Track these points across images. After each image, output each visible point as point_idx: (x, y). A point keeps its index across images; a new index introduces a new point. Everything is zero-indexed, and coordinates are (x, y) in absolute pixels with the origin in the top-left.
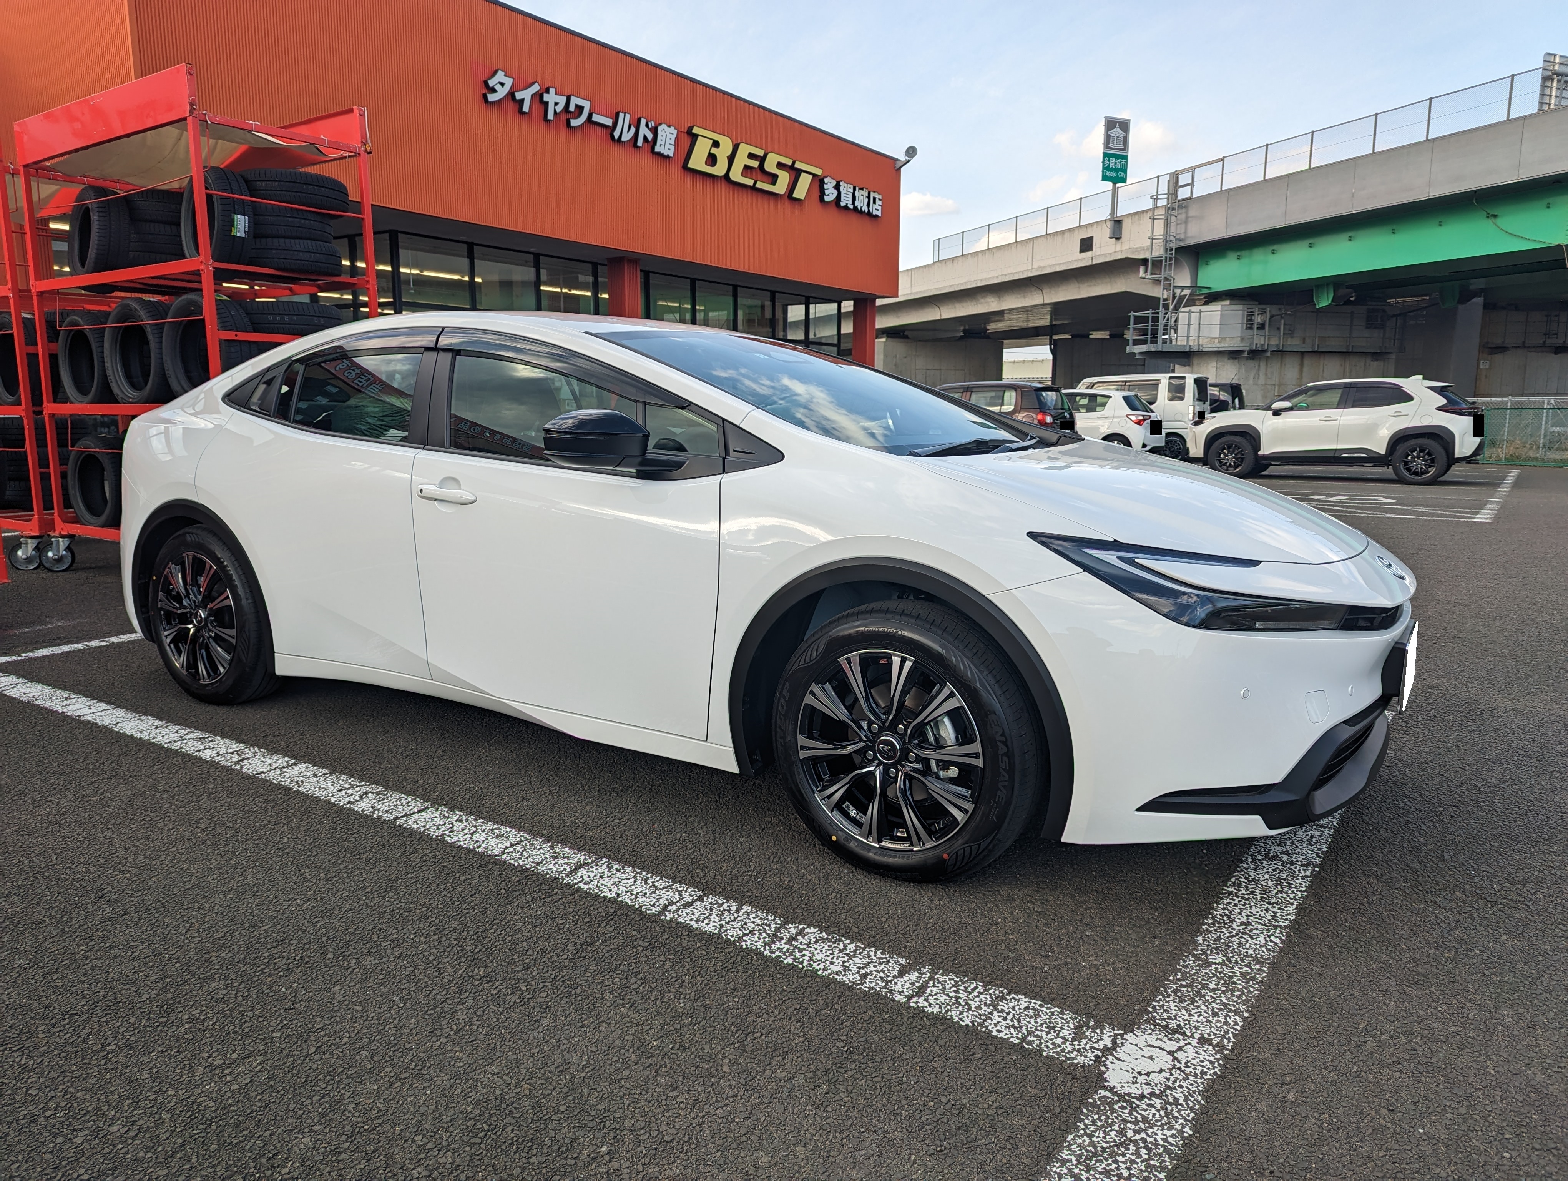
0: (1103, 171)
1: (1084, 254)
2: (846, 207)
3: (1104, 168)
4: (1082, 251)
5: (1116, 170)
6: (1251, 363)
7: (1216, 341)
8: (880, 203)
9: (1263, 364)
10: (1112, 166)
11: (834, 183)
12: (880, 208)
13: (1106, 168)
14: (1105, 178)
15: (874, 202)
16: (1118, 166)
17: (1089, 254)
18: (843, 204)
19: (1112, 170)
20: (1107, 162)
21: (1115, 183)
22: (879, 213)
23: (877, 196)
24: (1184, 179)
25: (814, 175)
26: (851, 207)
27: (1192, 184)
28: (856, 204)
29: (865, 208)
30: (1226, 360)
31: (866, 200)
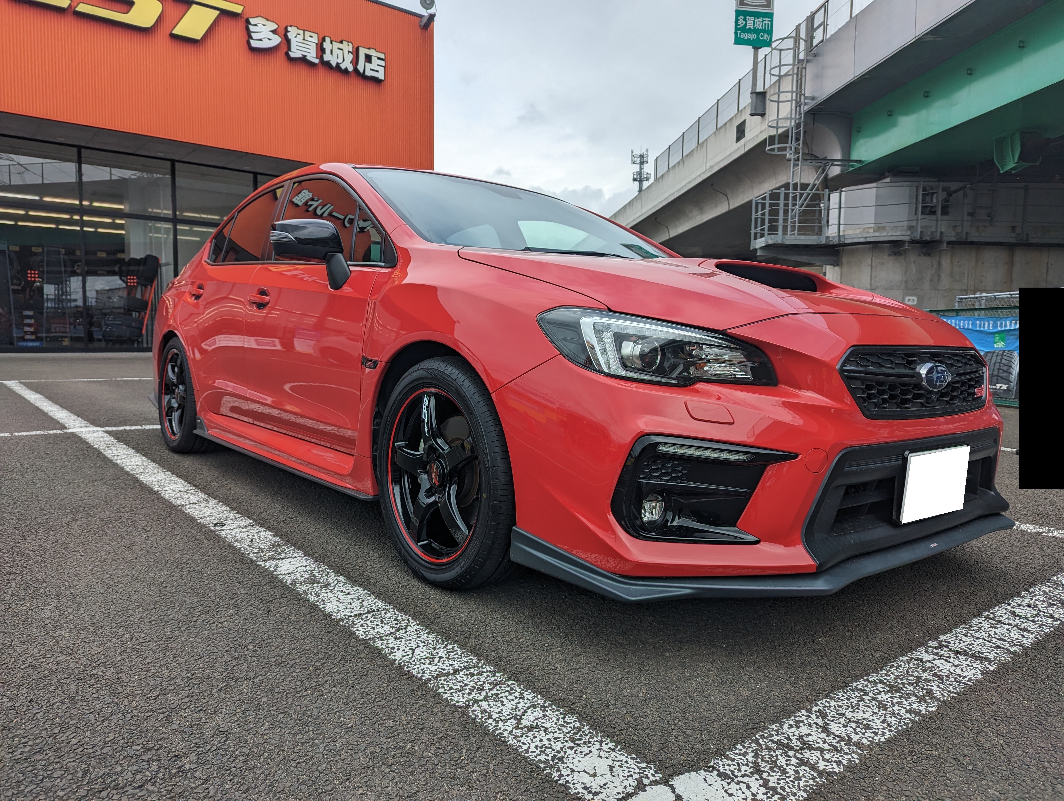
0: (736, 33)
1: (739, 143)
2: (303, 60)
3: (737, 29)
4: (738, 139)
5: (756, 31)
6: (926, 261)
7: (871, 230)
8: (382, 63)
9: (946, 261)
10: (750, 25)
11: (274, 26)
12: (382, 70)
13: (740, 30)
14: (738, 41)
15: (368, 59)
16: (759, 25)
17: (742, 141)
18: (295, 53)
19: (749, 31)
20: (741, 22)
21: (756, 48)
22: (381, 76)
23: (372, 53)
24: (819, 19)
25: (224, 13)
26: (317, 61)
27: (824, 24)
28: (327, 57)
29: (347, 65)
30: (886, 256)
31: (349, 57)
